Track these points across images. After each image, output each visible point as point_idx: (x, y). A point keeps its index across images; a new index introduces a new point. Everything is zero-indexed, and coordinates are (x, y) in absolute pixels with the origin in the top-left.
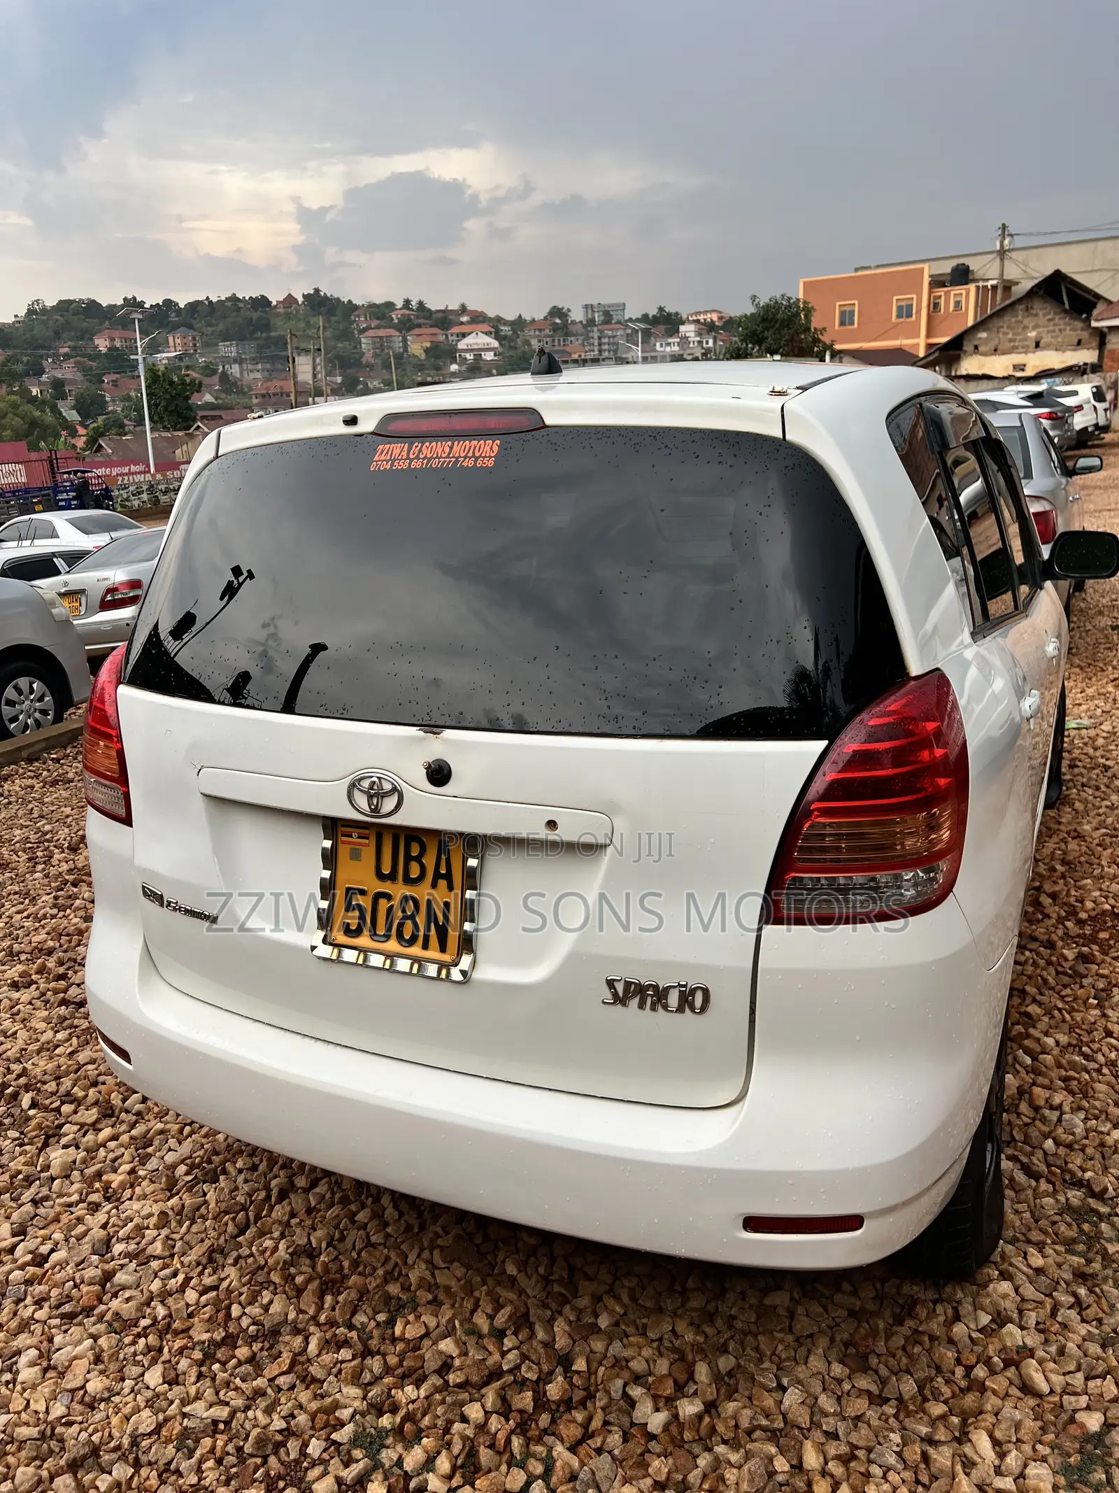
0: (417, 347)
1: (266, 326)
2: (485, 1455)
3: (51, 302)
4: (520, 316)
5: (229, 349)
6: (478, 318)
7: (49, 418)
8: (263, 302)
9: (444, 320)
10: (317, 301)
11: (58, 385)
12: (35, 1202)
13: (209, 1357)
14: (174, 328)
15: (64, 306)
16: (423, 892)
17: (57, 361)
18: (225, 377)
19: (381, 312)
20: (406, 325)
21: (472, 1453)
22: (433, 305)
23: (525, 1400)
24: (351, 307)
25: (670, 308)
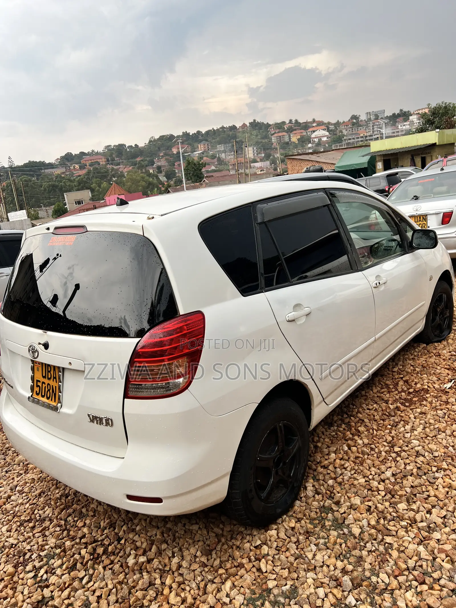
0: (294, 139)
1: (235, 137)
2: (79, 565)
3: (157, 137)
4: (338, 121)
5: (221, 147)
6: (320, 124)
7: (155, 181)
8: (233, 128)
9: (306, 126)
10: (255, 125)
11: (159, 168)
12: (7, 472)
13: (21, 525)
14: (200, 141)
15: (162, 138)
16: (51, 382)
17: (159, 160)
18: (219, 159)
19: (280, 126)
20: (290, 130)
21: (75, 564)
22: (301, 121)
23: (100, 550)
24: (268, 125)
25: (405, 109)
